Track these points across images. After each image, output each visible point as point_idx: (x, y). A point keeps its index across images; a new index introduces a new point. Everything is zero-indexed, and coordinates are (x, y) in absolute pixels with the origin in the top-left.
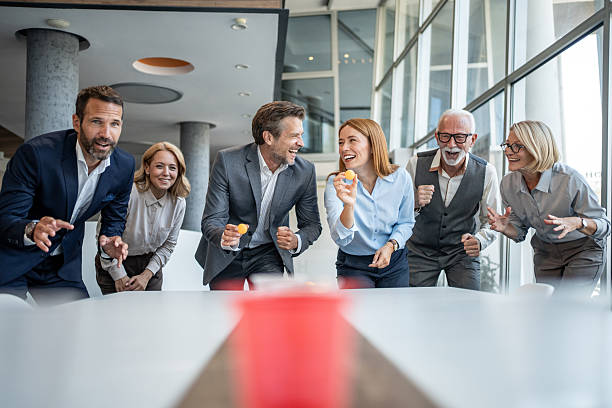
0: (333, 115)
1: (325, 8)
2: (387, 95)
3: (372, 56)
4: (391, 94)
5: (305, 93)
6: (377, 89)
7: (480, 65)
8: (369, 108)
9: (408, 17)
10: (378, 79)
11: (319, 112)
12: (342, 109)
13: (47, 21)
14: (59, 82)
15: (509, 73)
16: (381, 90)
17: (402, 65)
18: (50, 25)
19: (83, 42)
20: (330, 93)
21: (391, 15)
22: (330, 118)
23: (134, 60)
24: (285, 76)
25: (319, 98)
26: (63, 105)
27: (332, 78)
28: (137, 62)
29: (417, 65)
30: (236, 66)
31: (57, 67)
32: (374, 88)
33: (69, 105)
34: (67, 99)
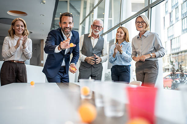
3: (79, 15)
4: (85, 25)
7: (110, 19)
8: (78, 29)
9: (90, 3)
10: (81, 21)
15: (121, 22)
16: (82, 24)
17: (88, 18)
21: (85, 3)
23: (7, 11)
28: (8, 12)
29: (93, 17)
30: (41, 15)
32: (80, 24)
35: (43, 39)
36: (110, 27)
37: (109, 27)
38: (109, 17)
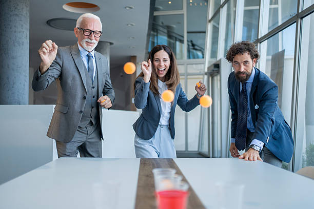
2: (215, 24)
4: (219, 24)
5: (166, 23)
7: (273, 6)
8: (205, 32)
10: (210, 16)
11: (174, 35)
12: (188, 32)
14: (17, 18)
16: (212, 22)
17: (225, 7)
20: (180, 23)
22: (181, 38)
23: (63, 4)
24: (156, 14)
25: (174, 26)
26: (20, 32)
27: (183, 14)
28: (65, 5)
29: (235, 6)
30: (126, 8)
31: (16, 8)
32: (208, 20)
33: (23, 32)
34: (22, 29)
35: (135, 55)
36: (273, 25)
37: (271, 25)
38: (271, 4)
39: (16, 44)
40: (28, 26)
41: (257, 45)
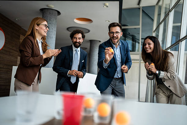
0: (139, 40)
1: (138, 6)
2: (157, 34)
3: (153, 22)
4: (159, 33)
5: (131, 34)
6: (154, 32)
9: (166, 8)
10: (155, 28)
11: (135, 39)
12: (142, 39)
13: (47, 6)
14: (50, 25)
16: (155, 32)
17: (163, 23)
18: (48, 7)
19: (59, 13)
21: (160, 8)
23: (74, 19)
26: (51, 32)
27: (140, 28)
30: (106, 21)
31: (50, 20)
32: (153, 31)
33: (53, 32)
34: (52, 30)
39: (49, 38)
40: (55, 29)
41: (179, 43)
